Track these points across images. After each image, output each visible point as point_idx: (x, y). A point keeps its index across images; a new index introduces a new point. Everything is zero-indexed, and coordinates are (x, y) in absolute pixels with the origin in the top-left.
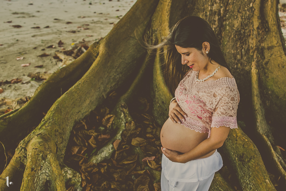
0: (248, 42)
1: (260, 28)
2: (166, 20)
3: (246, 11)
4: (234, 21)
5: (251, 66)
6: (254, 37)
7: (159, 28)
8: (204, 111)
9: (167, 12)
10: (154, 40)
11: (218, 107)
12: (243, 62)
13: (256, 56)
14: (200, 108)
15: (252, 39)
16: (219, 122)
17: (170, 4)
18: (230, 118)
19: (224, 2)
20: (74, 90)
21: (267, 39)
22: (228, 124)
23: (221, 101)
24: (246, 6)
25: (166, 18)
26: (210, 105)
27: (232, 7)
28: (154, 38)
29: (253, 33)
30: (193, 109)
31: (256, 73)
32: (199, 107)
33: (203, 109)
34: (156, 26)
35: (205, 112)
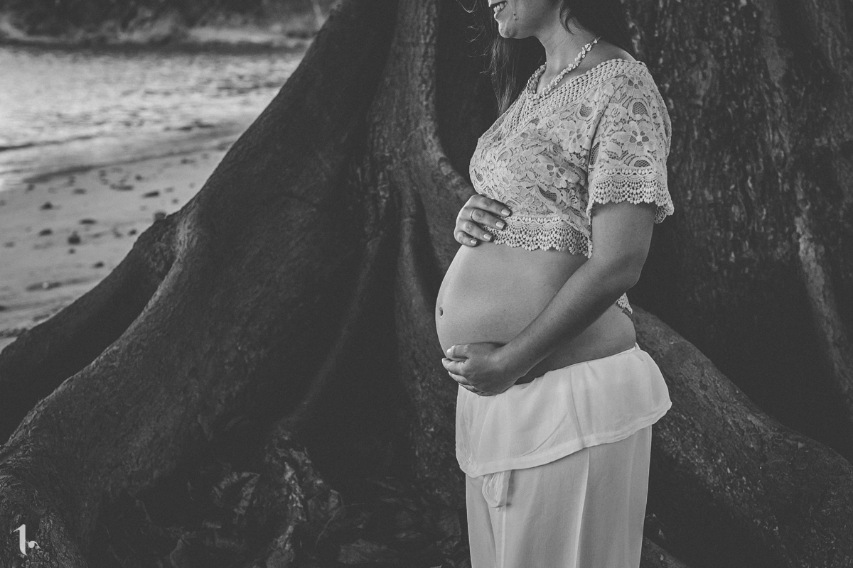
0: (763, 143)
1: (796, 78)
2: (423, 109)
3: (730, 28)
4: (691, 73)
5: (794, 236)
6: (781, 118)
7: (398, 146)
8: (557, 166)
9: (424, 81)
10: (384, 197)
11: (598, 144)
12: (759, 228)
13: (806, 192)
14: (545, 160)
15: (775, 128)
16: (607, 184)
17: (431, 50)
18: (640, 172)
19: (639, 12)
20: (96, 372)
21: (833, 118)
22: (638, 191)
23: (604, 119)
24: (727, 9)
25: (422, 103)
26: (574, 141)
27: (674, 25)
28: (384, 189)
29: (773, 103)
30: (523, 169)
31: (819, 257)
32: (541, 158)
33: (554, 161)
34: (384, 144)
35: (562, 171)
